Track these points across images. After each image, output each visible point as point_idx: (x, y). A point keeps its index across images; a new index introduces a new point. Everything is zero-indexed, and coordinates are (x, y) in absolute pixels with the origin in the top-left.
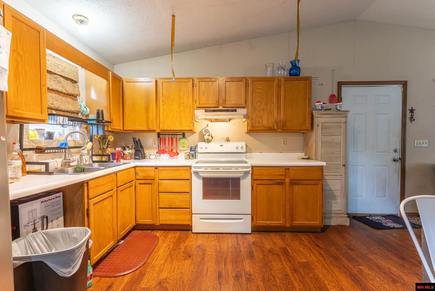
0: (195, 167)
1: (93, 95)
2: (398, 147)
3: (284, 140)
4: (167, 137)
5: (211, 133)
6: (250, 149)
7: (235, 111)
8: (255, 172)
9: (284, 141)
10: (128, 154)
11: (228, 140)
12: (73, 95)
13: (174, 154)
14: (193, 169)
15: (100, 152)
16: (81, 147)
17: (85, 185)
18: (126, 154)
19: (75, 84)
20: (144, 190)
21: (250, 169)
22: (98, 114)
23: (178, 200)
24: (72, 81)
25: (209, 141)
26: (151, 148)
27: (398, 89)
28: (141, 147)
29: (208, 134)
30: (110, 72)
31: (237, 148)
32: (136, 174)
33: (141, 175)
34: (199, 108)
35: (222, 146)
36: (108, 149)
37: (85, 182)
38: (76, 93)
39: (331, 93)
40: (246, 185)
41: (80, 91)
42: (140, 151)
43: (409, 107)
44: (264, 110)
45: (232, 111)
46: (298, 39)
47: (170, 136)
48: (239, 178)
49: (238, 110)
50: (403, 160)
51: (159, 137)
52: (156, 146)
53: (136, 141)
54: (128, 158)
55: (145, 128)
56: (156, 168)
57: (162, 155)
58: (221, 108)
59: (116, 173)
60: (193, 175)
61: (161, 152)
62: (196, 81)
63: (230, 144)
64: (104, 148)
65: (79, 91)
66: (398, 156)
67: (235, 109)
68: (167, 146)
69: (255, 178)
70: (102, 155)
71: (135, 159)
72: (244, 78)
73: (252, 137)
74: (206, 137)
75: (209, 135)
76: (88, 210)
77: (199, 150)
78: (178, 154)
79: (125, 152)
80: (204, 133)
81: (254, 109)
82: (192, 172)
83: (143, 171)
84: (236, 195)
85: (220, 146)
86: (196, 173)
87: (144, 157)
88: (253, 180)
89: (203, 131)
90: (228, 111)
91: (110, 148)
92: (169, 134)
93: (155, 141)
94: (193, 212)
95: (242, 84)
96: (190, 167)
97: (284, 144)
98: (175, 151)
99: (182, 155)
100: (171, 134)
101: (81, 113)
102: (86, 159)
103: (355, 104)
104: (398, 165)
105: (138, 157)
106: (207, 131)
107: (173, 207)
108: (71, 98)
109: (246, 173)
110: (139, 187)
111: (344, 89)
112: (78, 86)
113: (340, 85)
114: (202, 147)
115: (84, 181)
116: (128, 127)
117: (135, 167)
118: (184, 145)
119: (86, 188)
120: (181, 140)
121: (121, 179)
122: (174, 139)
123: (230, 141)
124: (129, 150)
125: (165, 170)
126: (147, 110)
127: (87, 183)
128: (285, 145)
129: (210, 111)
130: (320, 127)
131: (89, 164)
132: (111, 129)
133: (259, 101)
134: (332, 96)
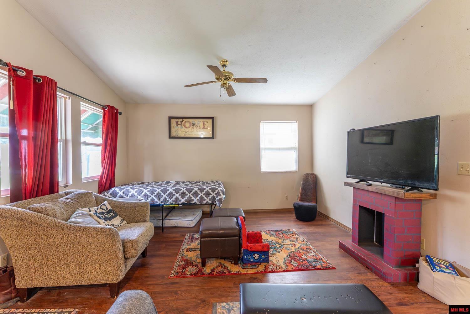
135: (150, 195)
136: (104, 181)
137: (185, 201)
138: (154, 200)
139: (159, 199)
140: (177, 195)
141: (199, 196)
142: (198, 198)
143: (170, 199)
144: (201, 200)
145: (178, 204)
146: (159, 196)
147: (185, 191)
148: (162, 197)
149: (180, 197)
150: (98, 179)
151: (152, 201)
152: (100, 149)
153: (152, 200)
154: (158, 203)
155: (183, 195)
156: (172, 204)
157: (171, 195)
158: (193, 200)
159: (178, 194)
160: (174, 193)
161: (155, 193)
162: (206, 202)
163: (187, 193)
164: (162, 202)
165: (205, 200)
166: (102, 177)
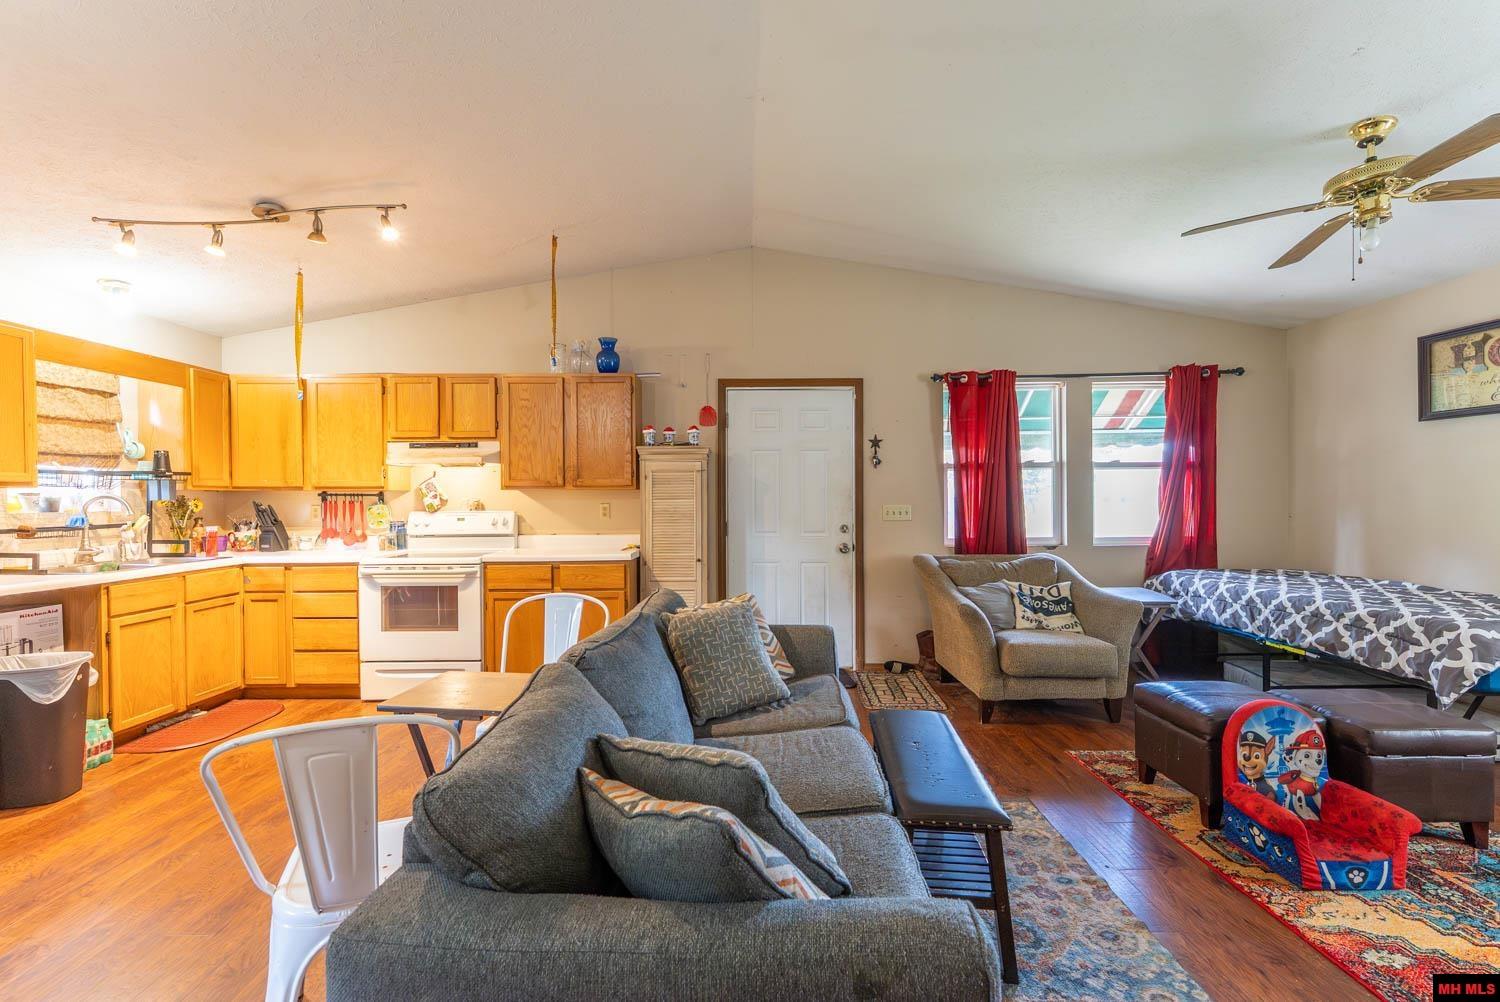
0: (367, 566)
1: (155, 418)
2: (850, 520)
3: (606, 505)
4: (341, 500)
5: (440, 490)
6: (531, 528)
7: (476, 445)
8: (490, 575)
9: (605, 509)
10: (245, 540)
11: (479, 507)
12: (104, 422)
13: (355, 538)
14: (362, 570)
15: (172, 536)
16: (119, 526)
17: (103, 592)
18: (240, 539)
19: (109, 399)
20: (262, 613)
21: (477, 568)
22: (157, 459)
23: (331, 635)
24: (102, 393)
25: (433, 510)
26: (307, 525)
27: (848, 395)
28: (276, 522)
29: (433, 493)
30: (192, 370)
31: (494, 525)
32: (246, 580)
33: (255, 582)
34: (398, 439)
35: (463, 519)
36: (196, 529)
37: (102, 587)
38: (111, 417)
39: (704, 404)
40: (470, 601)
41: (123, 412)
42: (273, 532)
43: (868, 436)
44: (534, 444)
45: (469, 445)
46: (554, 301)
47: (348, 498)
48: (457, 587)
49: (480, 443)
50: (859, 548)
51: (324, 500)
52: (319, 520)
53: (265, 511)
54: (245, 548)
55: (279, 484)
56: (288, 567)
57: (329, 540)
58: (444, 439)
59: (183, 576)
60: (361, 581)
61: (328, 533)
62: (390, 385)
63: (481, 514)
64: (180, 528)
65: (120, 413)
66: (849, 539)
67: (475, 441)
68: (340, 523)
69: (490, 586)
70: (178, 542)
71: (261, 550)
72: (491, 376)
73: (533, 498)
74: (427, 501)
75: (435, 497)
76: (107, 635)
77: (410, 530)
78: (364, 537)
79: (238, 534)
80: (424, 491)
81: (512, 442)
82: (360, 576)
83: (261, 573)
84: (450, 621)
85: (459, 519)
86: (368, 577)
87: (284, 544)
88: (486, 590)
89: (423, 486)
90: (460, 445)
91: (202, 526)
92: (345, 495)
93: (316, 511)
94: (363, 657)
95: (490, 388)
96: (356, 564)
97: (605, 515)
98: (359, 533)
99: (373, 541)
100: (350, 495)
101: (126, 456)
102: (134, 550)
103: (756, 427)
104: (851, 556)
105: (267, 546)
106: (430, 487)
107: (324, 648)
108: (100, 428)
109: (470, 576)
110: (251, 607)
111: (732, 394)
112: (118, 401)
113: (723, 385)
114: (417, 522)
115: (100, 585)
116: (242, 480)
117: (242, 567)
118: (379, 519)
119: (104, 598)
120: (375, 508)
121: (195, 590)
122: (357, 505)
123: (486, 507)
124: (249, 529)
125: (303, 572)
126: (283, 443)
127: (107, 588)
128: (605, 518)
129: (422, 446)
130: (649, 482)
131: (140, 560)
132: (194, 486)
133: (526, 426)
134: (707, 410)
135: (1231, 601)
136: (1158, 551)
137: (1316, 641)
138: (1240, 617)
139: (1253, 619)
140: (1297, 618)
141: (1368, 638)
142: (1363, 644)
143: (1277, 625)
144: (1371, 652)
145: (1299, 647)
146: (1251, 609)
147: (1323, 609)
148: (1260, 614)
149: (1303, 626)
150: (1149, 543)
151: (1235, 619)
152: (1159, 471)
153: (1235, 615)
154: (1250, 629)
155: (1315, 623)
156: (1284, 642)
157: (1281, 613)
158: (1345, 647)
159: (1300, 616)
160: (1290, 610)
161: (1243, 597)
162: (1394, 668)
163: (1328, 617)
164: (1259, 629)
165: (1388, 658)
166: (1154, 540)
